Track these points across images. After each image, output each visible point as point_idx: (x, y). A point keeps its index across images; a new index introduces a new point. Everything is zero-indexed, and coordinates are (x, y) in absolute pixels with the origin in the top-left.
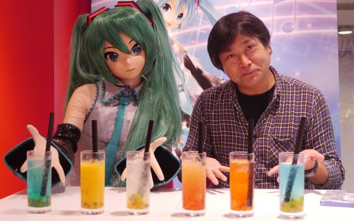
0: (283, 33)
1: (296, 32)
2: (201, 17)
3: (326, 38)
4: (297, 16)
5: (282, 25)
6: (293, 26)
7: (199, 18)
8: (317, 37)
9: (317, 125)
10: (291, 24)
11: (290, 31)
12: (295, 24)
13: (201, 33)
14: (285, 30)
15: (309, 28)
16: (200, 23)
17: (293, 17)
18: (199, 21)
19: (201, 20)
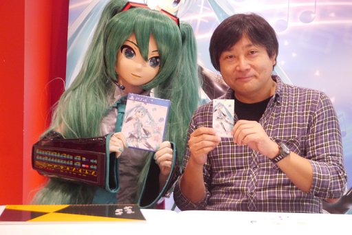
0: (300, 24)
1: (316, 23)
2: (203, 3)
4: (318, 4)
5: (299, 16)
6: (313, 16)
7: (200, 4)
8: (342, 29)
10: (310, 13)
11: (309, 22)
12: (315, 13)
13: (201, 22)
14: (303, 20)
15: (331, 18)
16: (201, 9)
17: (313, 4)
18: (199, 8)
19: (202, 7)
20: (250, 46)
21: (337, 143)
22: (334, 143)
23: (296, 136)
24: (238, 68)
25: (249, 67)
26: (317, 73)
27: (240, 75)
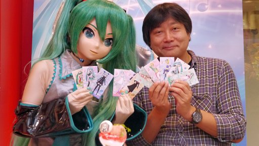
0: (198, 12)
1: (209, 11)
3: (233, 16)
5: (197, 6)
6: (206, 6)
8: (226, 16)
9: (224, 84)
10: (204, 4)
11: (204, 11)
12: (208, 5)
14: (200, 10)
15: (219, 9)
20: (173, 23)
21: (236, 98)
22: (234, 98)
23: (208, 93)
24: (165, 40)
25: (173, 39)
26: (210, 47)
27: (166, 45)
